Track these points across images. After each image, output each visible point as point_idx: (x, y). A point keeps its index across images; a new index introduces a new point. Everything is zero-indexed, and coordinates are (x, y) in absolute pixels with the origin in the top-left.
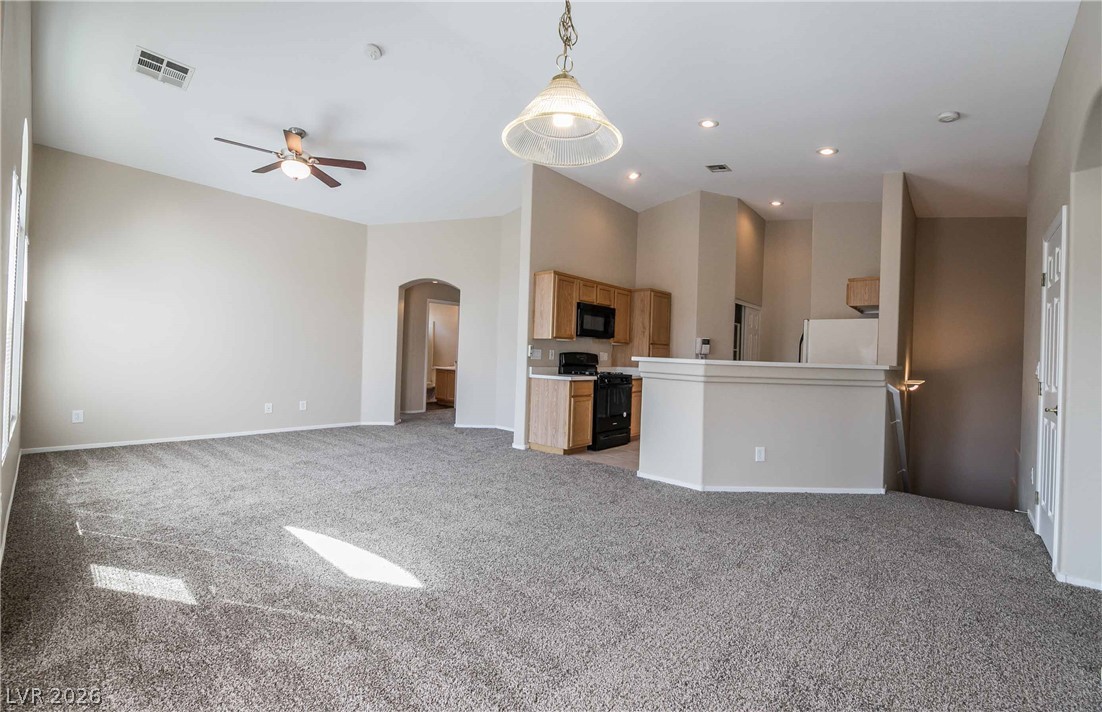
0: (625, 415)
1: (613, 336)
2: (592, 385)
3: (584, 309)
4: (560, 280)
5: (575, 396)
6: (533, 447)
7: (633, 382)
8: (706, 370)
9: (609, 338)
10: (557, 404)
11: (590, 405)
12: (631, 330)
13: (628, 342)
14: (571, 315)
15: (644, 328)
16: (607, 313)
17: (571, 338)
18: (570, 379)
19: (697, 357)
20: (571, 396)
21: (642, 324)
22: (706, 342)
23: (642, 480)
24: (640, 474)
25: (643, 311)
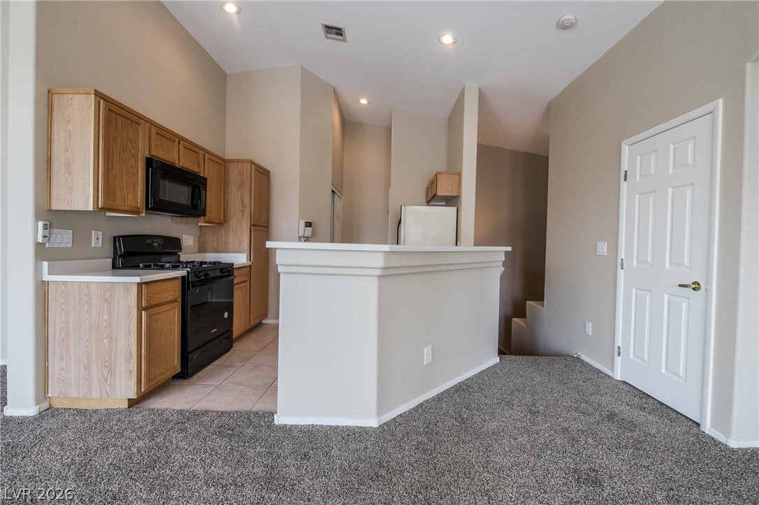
0: (226, 315)
1: (204, 215)
2: (178, 284)
3: (158, 170)
4: (109, 111)
5: (148, 305)
6: (56, 405)
7: (235, 273)
8: (385, 259)
9: (198, 216)
10: (110, 325)
11: (175, 314)
12: (226, 209)
13: (222, 223)
14: (135, 175)
15: (244, 206)
16: (196, 183)
17: (137, 212)
18: (137, 279)
19: (300, 239)
20: (140, 309)
21: (239, 200)
22: (308, 225)
23: (284, 428)
24: (279, 420)
25: (241, 186)
